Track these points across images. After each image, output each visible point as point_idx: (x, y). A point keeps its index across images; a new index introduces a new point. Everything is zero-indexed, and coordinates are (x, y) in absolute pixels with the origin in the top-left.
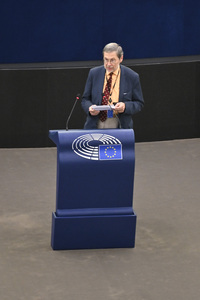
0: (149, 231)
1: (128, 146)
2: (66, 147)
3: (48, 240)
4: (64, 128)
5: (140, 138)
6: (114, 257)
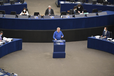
1: (64, 42)
2: (55, 43)
3: (52, 57)
5: (66, 41)
6: (62, 59)
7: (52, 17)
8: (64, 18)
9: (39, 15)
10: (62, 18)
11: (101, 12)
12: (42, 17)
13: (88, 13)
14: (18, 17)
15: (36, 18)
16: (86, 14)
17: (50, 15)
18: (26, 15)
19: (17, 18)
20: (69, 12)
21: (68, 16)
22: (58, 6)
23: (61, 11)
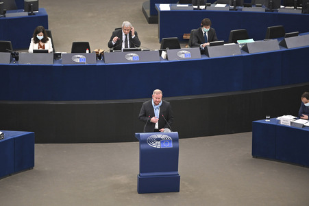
0: (186, 184)
1: (175, 140)
2: (144, 141)
3: (135, 188)
4: (143, 132)
5: (181, 136)
6: (169, 197)
7: (132, 58)
8: (171, 59)
9: (87, 52)
10: (167, 58)
11: (296, 35)
12: (100, 56)
13: (251, 41)
14: (17, 59)
15: (78, 60)
16: (246, 45)
17: (124, 50)
18: (47, 51)
19: (14, 63)
20: (188, 37)
21: (185, 52)
22: (152, 21)
23: (162, 35)
